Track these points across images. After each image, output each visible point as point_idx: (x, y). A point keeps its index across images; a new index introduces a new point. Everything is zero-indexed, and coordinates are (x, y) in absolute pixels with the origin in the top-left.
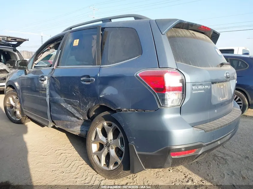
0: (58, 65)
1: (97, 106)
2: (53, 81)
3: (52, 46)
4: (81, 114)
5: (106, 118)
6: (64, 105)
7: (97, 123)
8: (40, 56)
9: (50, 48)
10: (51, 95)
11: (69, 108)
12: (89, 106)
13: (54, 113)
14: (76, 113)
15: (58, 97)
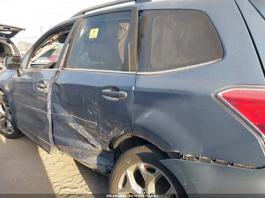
0: (65, 66)
1: (128, 136)
2: (57, 90)
3: (55, 37)
4: (99, 141)
5: (144, 158)
6: (73, 125)
7: (128, 164)
8: (39, 51)
9: (53, 40)
10: (54, 110)
11: (81, 130)
12: (113, 133)
13: (59, 136)
14: (92, 139)
15: (64, 114)
